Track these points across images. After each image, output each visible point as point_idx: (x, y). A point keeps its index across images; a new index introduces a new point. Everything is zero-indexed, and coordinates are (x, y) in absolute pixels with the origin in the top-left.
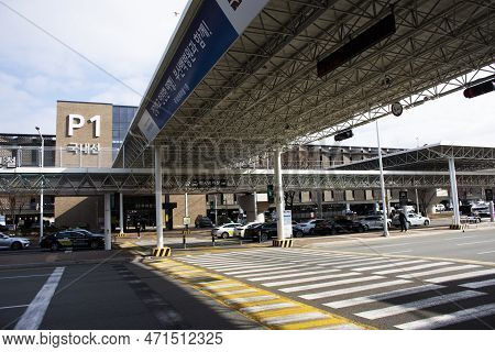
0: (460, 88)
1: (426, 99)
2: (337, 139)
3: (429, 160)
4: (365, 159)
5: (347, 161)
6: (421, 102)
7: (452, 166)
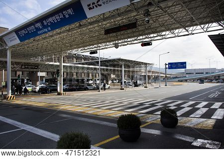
0: (140, 43)
1: (128, 44)
2: (90, 53)
3: (114, 64)
4: (90, 61)
5: (83, 61)
6: (126, 45)
7: (123, 67)
